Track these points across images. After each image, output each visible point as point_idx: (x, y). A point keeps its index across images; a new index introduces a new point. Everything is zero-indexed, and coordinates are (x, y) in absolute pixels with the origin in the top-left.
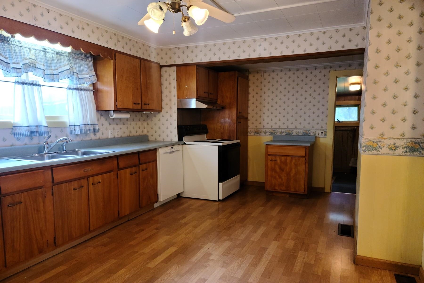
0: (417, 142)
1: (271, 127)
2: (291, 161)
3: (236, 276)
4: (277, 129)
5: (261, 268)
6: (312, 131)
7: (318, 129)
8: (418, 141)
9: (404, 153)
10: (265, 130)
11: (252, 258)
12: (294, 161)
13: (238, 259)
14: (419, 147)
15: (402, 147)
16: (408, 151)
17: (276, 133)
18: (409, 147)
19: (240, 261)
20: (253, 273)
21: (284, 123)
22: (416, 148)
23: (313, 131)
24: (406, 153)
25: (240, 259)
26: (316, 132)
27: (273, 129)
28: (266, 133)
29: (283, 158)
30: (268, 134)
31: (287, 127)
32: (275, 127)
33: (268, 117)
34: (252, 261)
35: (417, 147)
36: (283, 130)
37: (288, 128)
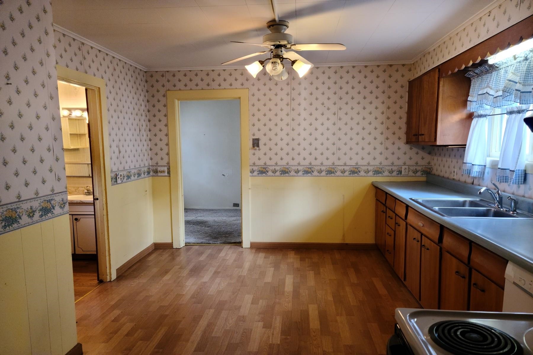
3: (226, 311)
5: (203, 323)
11: (214, 333)
13: (230, 328)
19: (227, 326)
20: (211, 316)
25: (228, 328)
34: (213, 329)
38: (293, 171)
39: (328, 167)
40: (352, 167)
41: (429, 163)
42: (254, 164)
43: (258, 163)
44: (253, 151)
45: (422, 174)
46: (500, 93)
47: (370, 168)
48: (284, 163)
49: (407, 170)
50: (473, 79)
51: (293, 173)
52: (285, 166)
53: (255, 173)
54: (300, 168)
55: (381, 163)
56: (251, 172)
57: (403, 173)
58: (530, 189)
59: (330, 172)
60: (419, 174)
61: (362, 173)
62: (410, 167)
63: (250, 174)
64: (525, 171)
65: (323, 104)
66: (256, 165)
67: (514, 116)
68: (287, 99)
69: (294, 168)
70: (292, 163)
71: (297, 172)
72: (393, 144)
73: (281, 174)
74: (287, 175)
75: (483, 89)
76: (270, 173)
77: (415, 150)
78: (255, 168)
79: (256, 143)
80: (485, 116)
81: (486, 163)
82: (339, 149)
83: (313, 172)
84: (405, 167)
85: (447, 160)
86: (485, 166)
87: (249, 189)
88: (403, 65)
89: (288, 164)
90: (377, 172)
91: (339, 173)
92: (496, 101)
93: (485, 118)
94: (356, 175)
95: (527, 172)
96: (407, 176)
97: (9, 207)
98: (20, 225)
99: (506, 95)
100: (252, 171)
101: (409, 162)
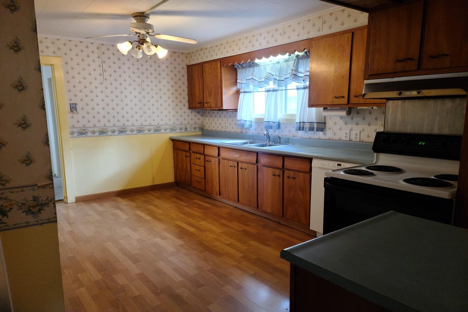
38: (110, 131)
39: (138, 127)
40: (155, 126)
41: (202, 122)
42: (73, 126)
43: (77, 125)
44: (71, 115)
45: (199, 130)
46: (263, 80)
47: (168, 127)
48: (101, 124)
49: (190, 128)
50: (239, 69)
51: (110, 133)
52: (102, 128)
53: (75, 135)
54: (116, 129)
55: (174, 123)
56: (70, 134)
57: (188, 130)
58: (282, 131)
59: (140, 131)
60: (197, 130)
61: (163, 131)
62: (192, 126)
63: (70, 136)
64: (279, 122)
65: (130, 77)
66: (75, 127)
67: (271, 93)
68: (99, 70)
69: (110, 129)
70: (108, 124)
71: (113, 132)
72: (181, 109)
73: (100, 134)
74: (105, 134)
75: (249, 76)
76: (89, 134)
77: (194, 113)
78: (74, 130)
79: (73, 108)
80: (249, 92)
81: (252, 120)
82: (145, 113)
83: (126, 131)
84: (189, 125)
85: (218, 119)
86: (252, 121)
87: (71, 149)
88: (182, 53)
89: (105, 125)
90: (173, 130)
91: (146, 132)
92: (260, 84)
93: (249, 94)
94: (158, 132)
95: (280, 123)
96: (191, 131)
99: (268, 81)
100: (72, 133)
101: (191, 122)
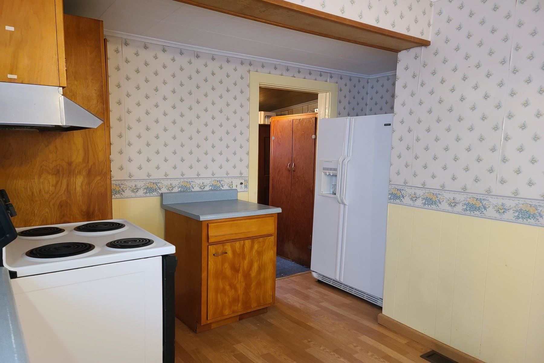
0: (479, 199)
1: (149, 175)
2: (252, 248)
4: (162, 181)
6: (225, 180)
7: (235, 177)
8: (480, 197)
9: (464, 212)
10: (133, 184)
12: (256, 246)
14: (481, 205)
15: (462, 203)
16: (468, 209)
17: (160, 189)
18: (470, 205)
21: (175, 168)
22: (477, 206)
23: (228, 181)
24: (466, 212)
26: (232, 182)
27: (152, 181)
28: (135, 190)
29: (237, 245)
30: (141, 192)
31: (183, 175)
32: (157, 175)
33: (140, 152)
35: (479, 204)
36: (175, 183)
37: (184, 177)
97: (432, 191)
98: (439, 208)
